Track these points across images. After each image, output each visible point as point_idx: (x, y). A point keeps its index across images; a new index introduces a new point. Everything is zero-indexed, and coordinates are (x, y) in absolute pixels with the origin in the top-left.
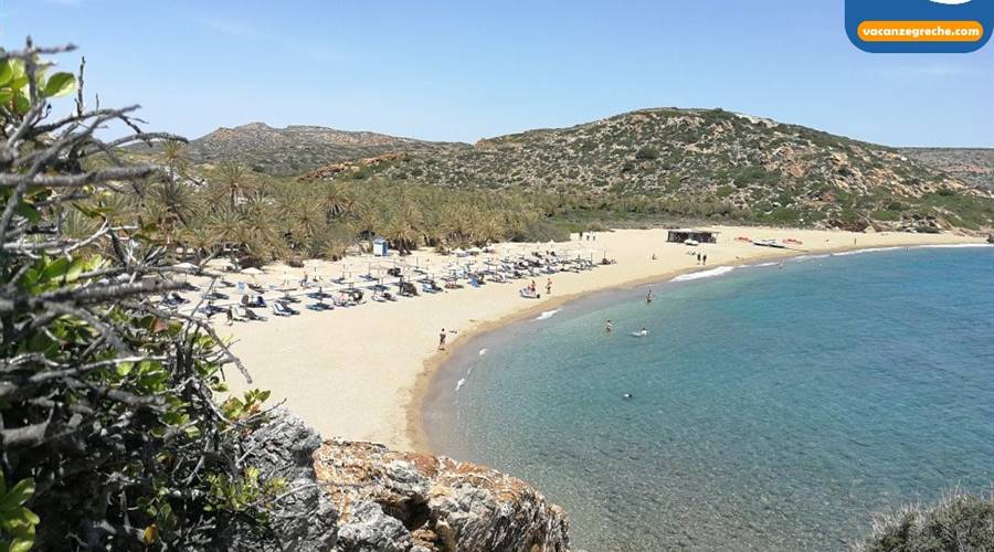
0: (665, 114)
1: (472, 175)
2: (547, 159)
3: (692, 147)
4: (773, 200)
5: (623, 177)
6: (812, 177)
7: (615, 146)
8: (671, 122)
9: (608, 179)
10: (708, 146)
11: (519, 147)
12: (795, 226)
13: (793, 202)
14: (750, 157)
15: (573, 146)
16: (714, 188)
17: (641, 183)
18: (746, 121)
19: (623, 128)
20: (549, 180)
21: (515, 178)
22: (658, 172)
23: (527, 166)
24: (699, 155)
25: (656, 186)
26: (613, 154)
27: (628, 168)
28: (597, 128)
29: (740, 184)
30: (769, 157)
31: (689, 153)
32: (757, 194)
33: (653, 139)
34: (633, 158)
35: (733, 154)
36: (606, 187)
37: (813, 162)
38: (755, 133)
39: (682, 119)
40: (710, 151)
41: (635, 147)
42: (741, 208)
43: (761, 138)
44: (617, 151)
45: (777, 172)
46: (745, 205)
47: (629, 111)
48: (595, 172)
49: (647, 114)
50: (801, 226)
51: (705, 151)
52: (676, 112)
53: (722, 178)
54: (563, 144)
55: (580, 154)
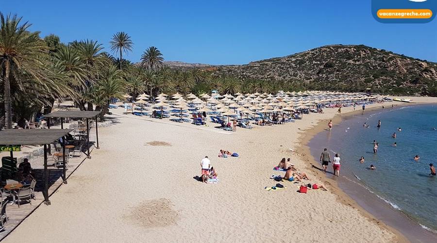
0: (337, 47)
1: (249, 76)
2: (283, 68)
3: (351, 61)
4: (393, 84)
5: (318, 76)
6: (411, 73)
7: (314, 62)
8: (340, 50)
9: (312, 77)
10: (358, 61)
11: (270, 63)
12: (405, 95)
13: (403, 84)
14: (379, 65)
15: (295, 62)
16: (363, 79)
17: (327, 78)
18: (375, 49)
19: (317, 54)
20: (284, 77)
21: (269, 77)
22: (335, 73)
23: (274, 71)
24: (354, 65)
25: (335, 79)
26: (313, 65)
27: (320, 72)
28: (305, 55)
29: (376, 77)
30: (389, 65)
31: (349, 64)
32: (385, 81)
33: (332, 58)
34: (323, 67)
35: (371, 64)
36: (311, 80)
37: (411, 67)
38: (380, 54)
39: (345, 49)
40: (359, 63)
41: (324, 62)
42: (377, 87)
43: (384, 56)
44: (315, 64)
45: (393, 71)
46: (379, 87)
47: (320, 47)
48: (305, 73)
49: (329, 47)
50: (408, 95)
51: (357, 63)
52: (341, 47)
53: (367, 75)
54: (290, 61)
55: (298, 66)
